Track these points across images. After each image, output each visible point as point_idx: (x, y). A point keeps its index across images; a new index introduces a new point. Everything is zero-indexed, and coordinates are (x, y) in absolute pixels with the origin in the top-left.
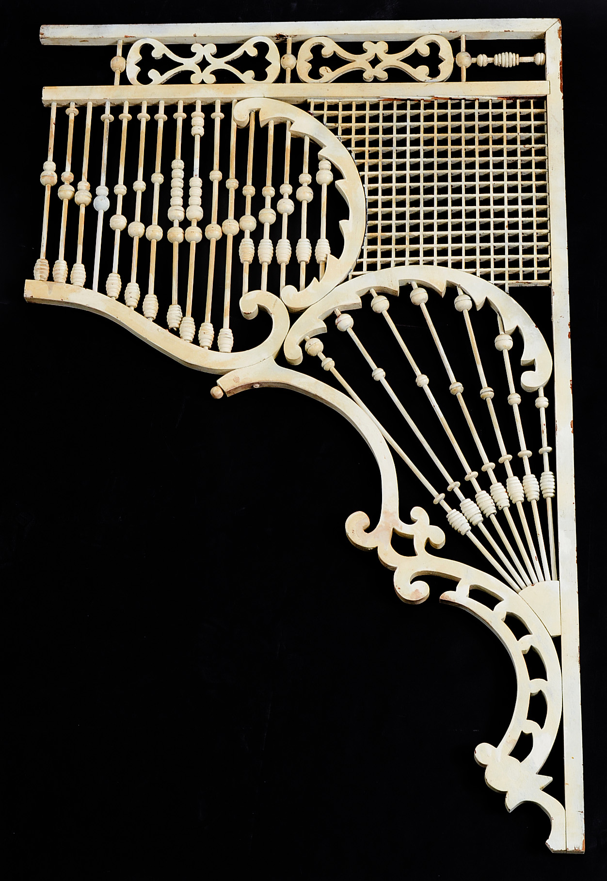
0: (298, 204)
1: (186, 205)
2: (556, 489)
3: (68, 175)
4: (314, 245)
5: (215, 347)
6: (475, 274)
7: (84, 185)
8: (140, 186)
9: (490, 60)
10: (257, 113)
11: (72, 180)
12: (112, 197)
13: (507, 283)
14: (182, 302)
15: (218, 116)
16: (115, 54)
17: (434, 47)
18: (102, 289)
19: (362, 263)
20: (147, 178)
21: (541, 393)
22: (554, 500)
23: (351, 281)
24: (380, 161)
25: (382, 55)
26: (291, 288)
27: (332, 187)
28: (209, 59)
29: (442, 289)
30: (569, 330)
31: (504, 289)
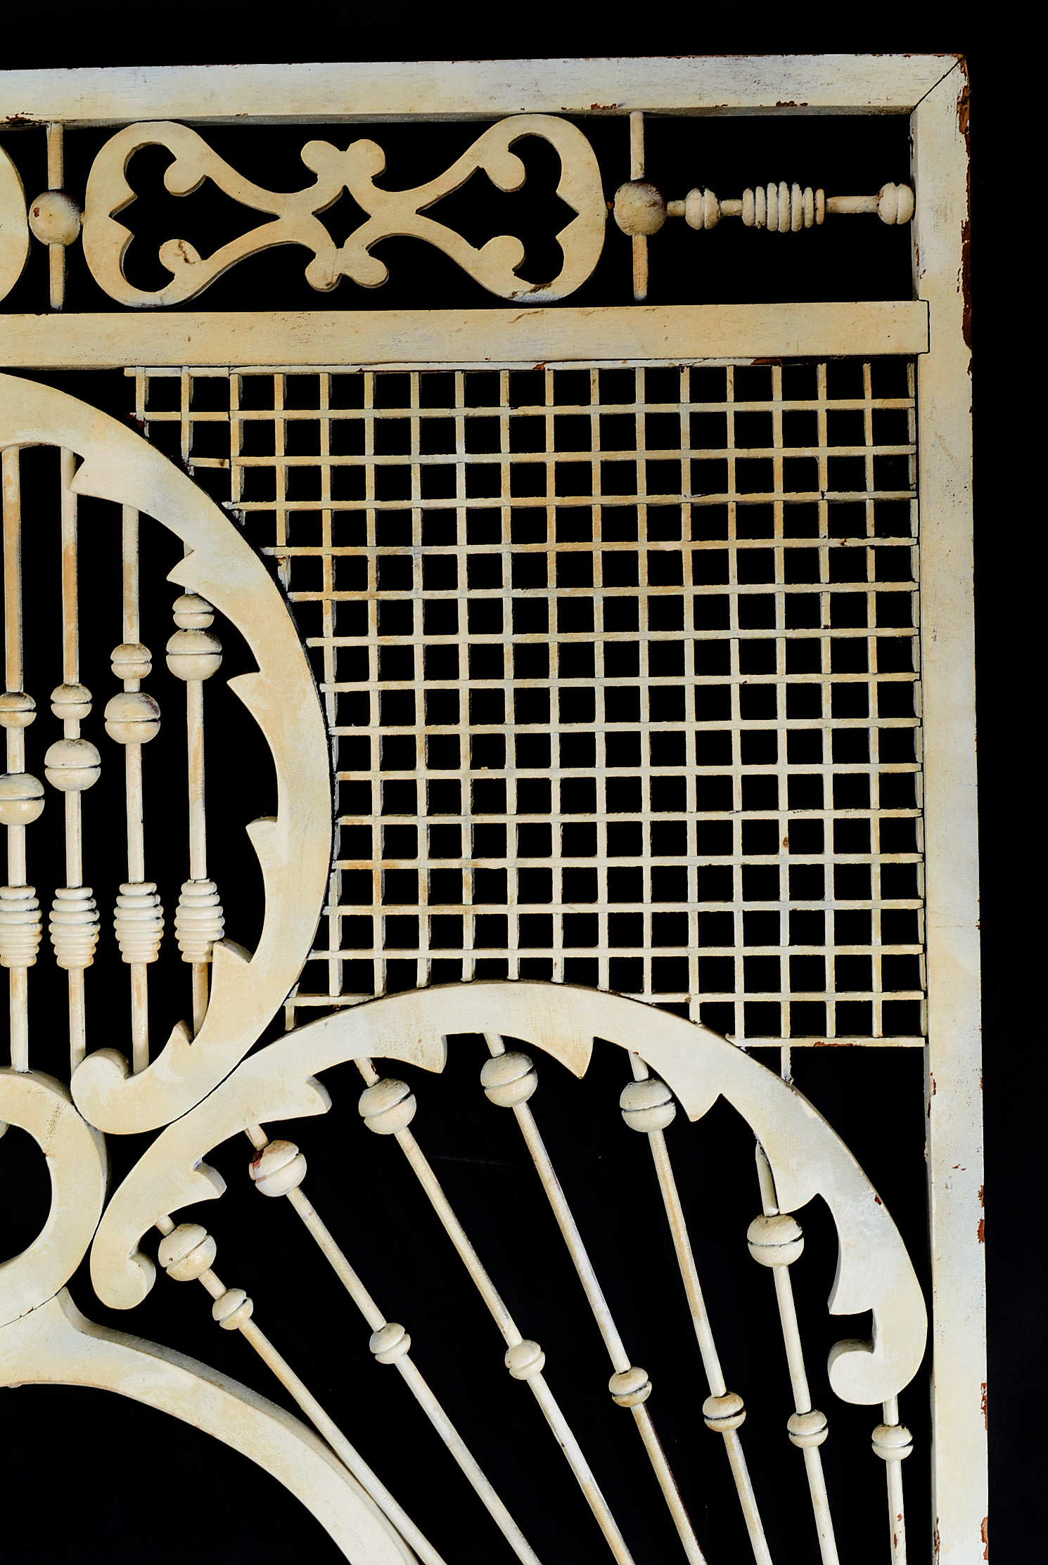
0: (112, 755)
4: (169, 901)
6: (681, 1010)
9: (728, 208)
13: (787, 1042)
19: (325, 963)
21: (892, 1415)
23: (291, 1034)
24: (372, 596)
25: (367, 196)
26: (106, 1062)
27: (216, 689)
29: (577, 1063)
30: (980, 1213)
31: (775, 1068)
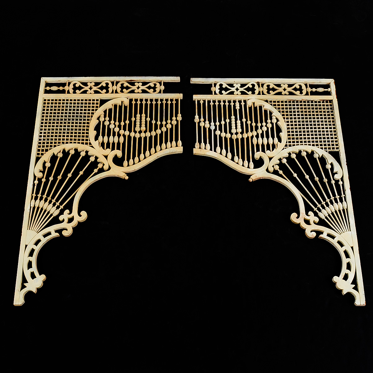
0: (268, 128)
1: (236, 128)
2: (347, 206)
3: (202, 119)
4: (273, 139)
5: (248, 167)
6: (319, 148)
7: (207, 122)
8: (223, 123)
9: (316, 90)
10: (254, 103)
11: (203, 121)
12: (215, 126)
13: (328, 150)
14: (238, 155)
15: (243, 104)
16: (212, 87)
17: (300, 86)
18: (215, 151)
20: (225, 120)
21: (340, 180)
22: (347, 209)
23: (284, 149)
24: (289, 117)
25: (286, 88)
26: (268, 151)
27: (276, 123)
28: (239, 88)
29: (310, 152)
30: (346, 163)
31: (327, 152)
